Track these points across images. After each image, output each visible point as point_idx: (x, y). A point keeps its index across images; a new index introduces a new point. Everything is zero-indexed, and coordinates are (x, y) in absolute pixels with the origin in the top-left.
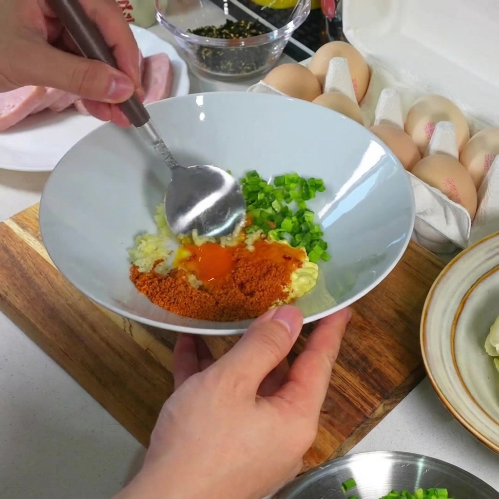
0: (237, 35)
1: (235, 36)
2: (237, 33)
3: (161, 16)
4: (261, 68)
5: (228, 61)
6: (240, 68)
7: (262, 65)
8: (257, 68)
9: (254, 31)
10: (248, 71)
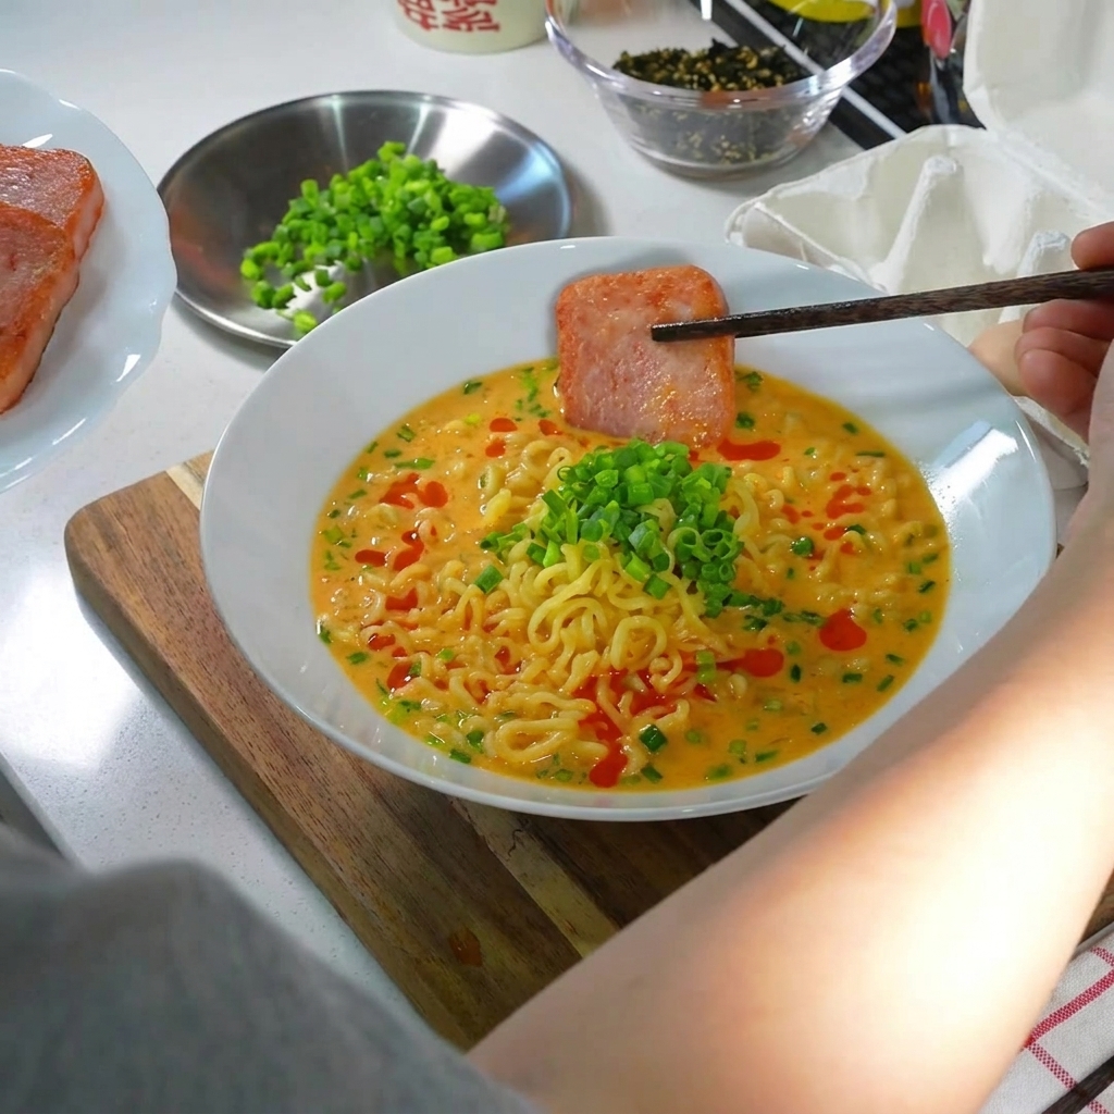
0: (723, 80)
1: (718, 80)
2: (723, 75)
3: (557, 28)
4: (766, 158)
5: (693, 134)
6: (718, 151)
7: (770, 151)
8: (758, 156)
9: (766, 73)
10: (734, 161)
